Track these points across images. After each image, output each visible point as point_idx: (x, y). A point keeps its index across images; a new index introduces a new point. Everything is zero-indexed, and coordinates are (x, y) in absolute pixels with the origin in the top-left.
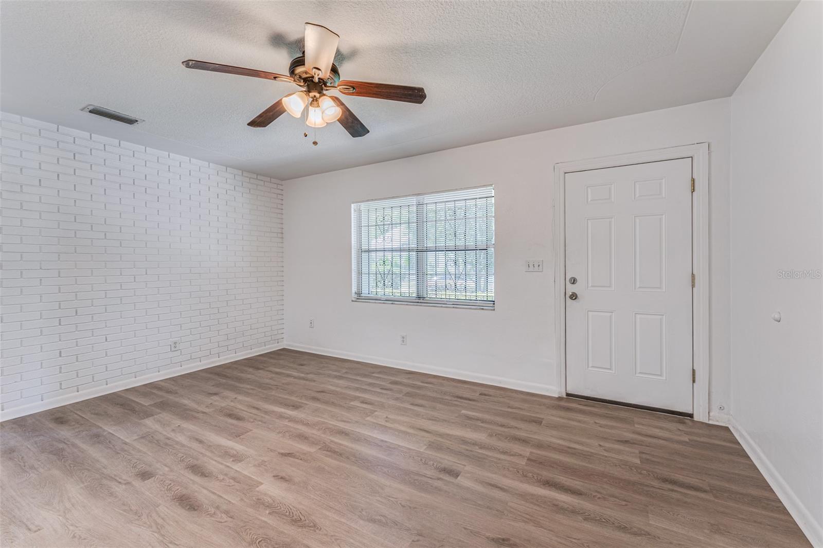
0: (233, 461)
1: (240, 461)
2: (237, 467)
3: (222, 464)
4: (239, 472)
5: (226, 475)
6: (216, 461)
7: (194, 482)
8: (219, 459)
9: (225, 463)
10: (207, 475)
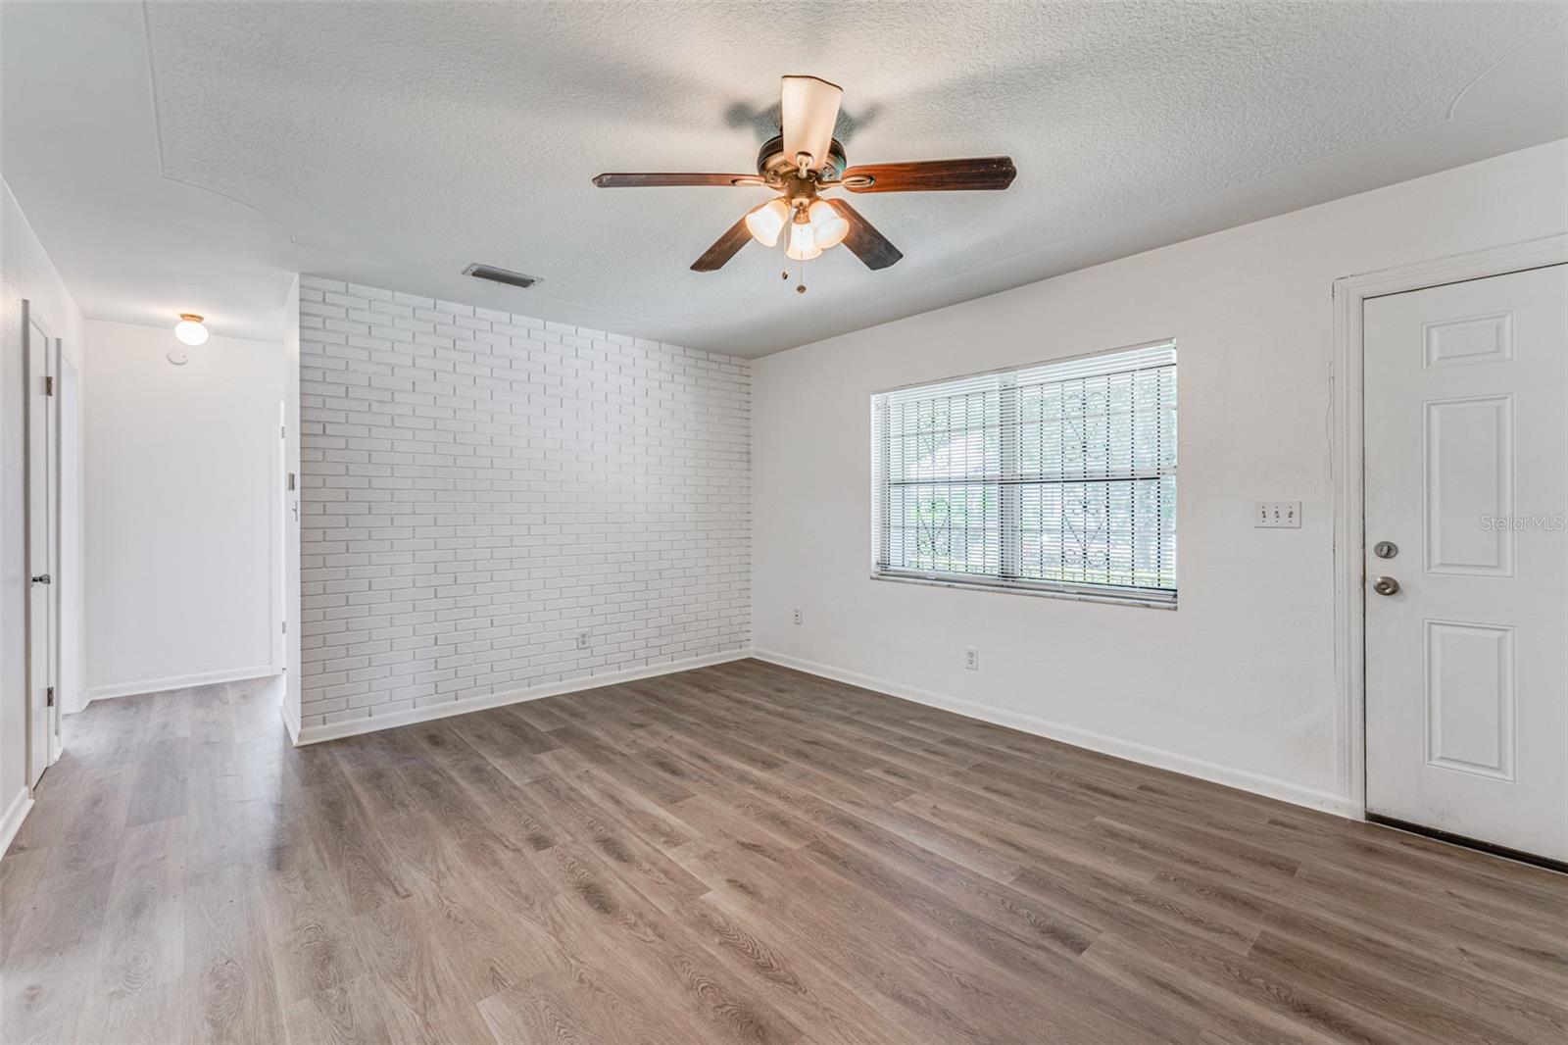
0: (664, 842)
1: (676, 845)
2: (671, 853)
3: (647, 844)
4: (674, 863)
5: (654, 864)
6: (638, 837)
7: (607, 867)
8: (643, 835)
9: (653, 844)
10: (625, 858)
